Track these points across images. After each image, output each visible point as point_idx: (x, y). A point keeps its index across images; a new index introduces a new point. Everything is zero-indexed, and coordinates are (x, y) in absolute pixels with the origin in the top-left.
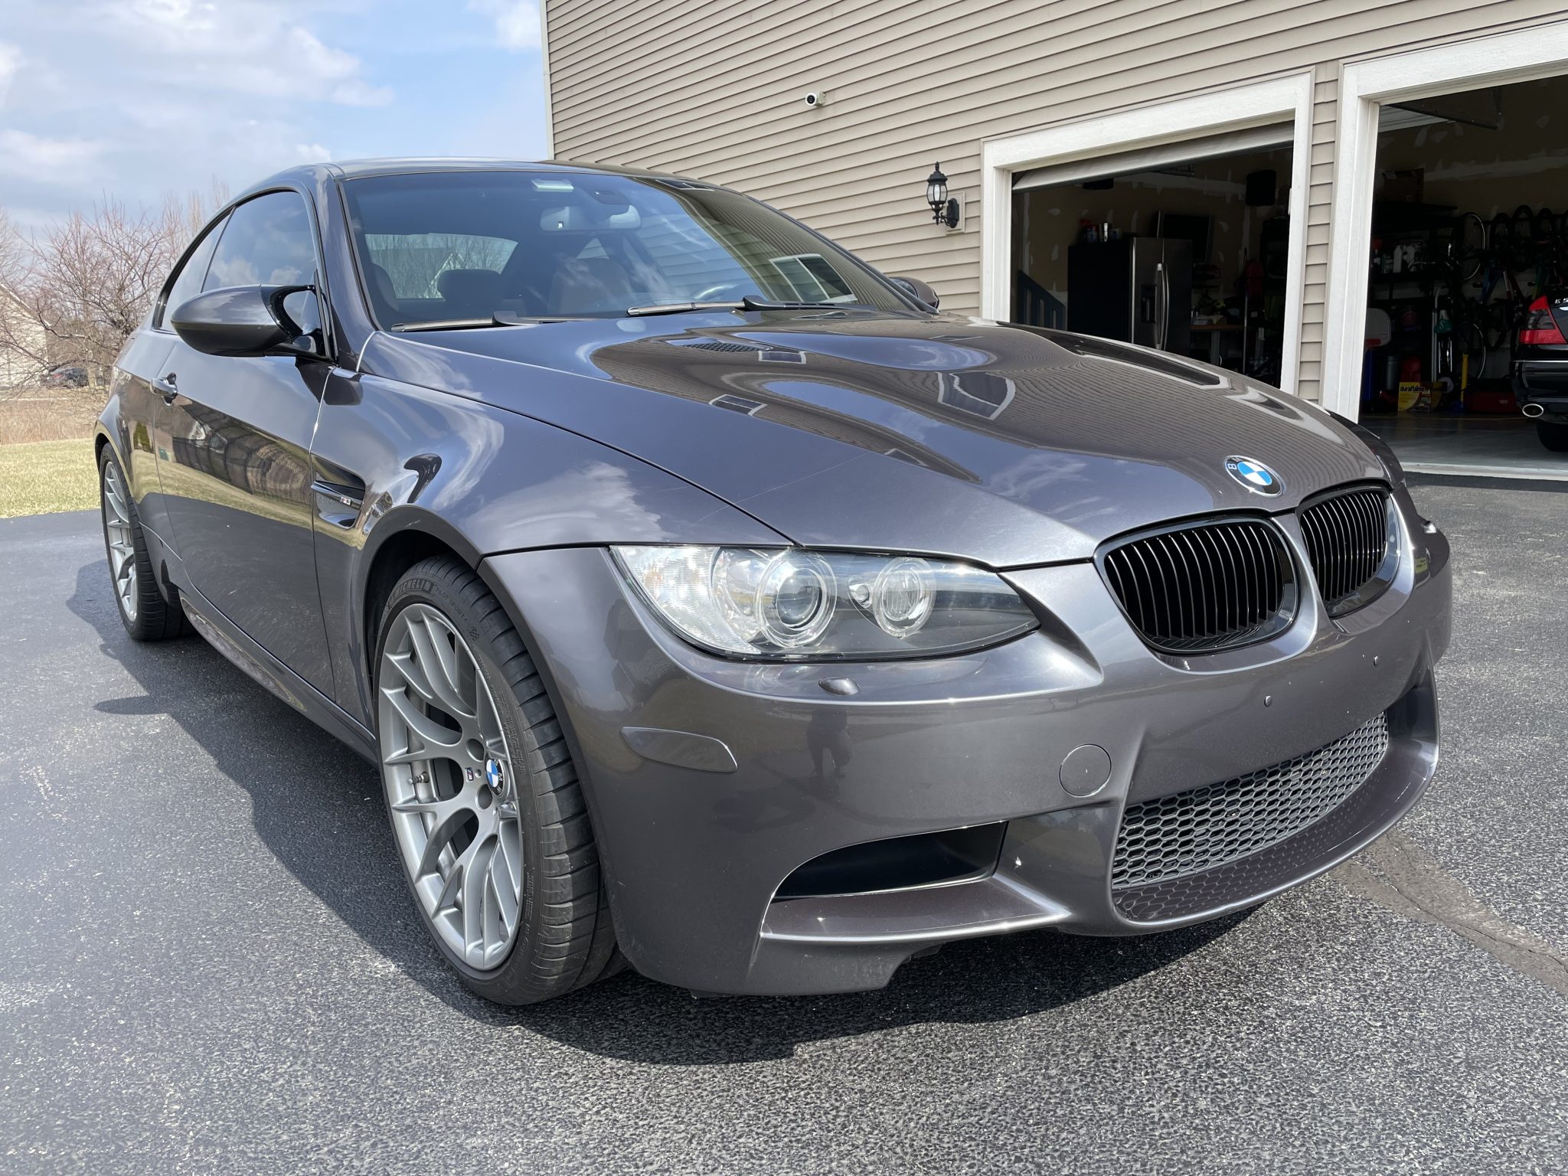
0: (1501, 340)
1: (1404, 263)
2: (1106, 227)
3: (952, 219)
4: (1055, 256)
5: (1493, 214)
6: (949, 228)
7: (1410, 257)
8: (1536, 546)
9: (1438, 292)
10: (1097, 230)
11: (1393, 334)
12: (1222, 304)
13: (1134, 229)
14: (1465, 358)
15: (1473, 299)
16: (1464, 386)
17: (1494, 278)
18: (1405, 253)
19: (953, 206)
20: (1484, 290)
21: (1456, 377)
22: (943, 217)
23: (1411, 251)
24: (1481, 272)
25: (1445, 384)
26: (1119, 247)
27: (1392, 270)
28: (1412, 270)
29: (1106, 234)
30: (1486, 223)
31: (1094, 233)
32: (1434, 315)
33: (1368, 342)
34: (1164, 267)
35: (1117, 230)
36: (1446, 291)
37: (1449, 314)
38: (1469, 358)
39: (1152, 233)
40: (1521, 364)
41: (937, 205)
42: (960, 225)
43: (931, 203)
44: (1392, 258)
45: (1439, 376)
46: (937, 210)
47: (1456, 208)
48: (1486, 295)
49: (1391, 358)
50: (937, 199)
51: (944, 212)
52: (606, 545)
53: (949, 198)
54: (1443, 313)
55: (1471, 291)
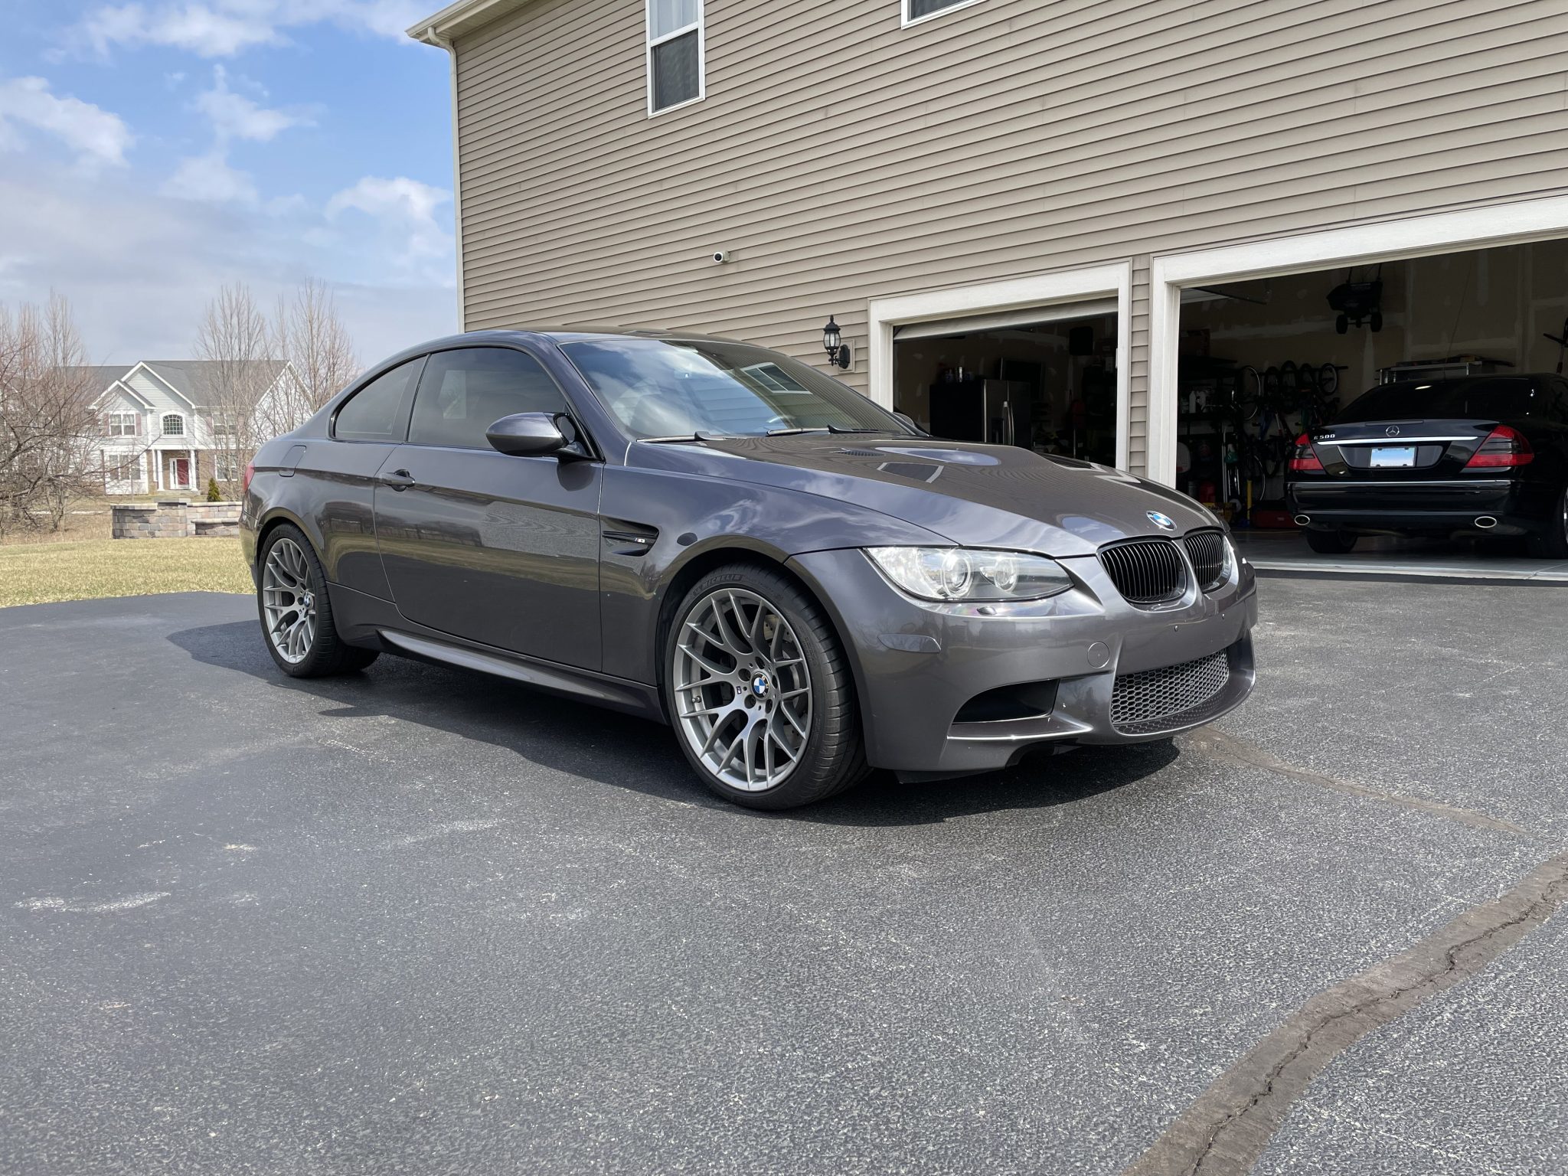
0: (1277, 469)
1: (1198, 406)
2: (961, 370)
3: (844, 361)
4: (919, 393)
5: (1266, 367)
6: (841, 369)
7: (1203, 401)
8: (1307, 609)
9: (1226, 429)
10: (953, 372)
11: (1192, 463)
12: (1055, 436)
13: (981, 373)
14: (1249, 483)
15: (1253, 436)
16: (1249, 506)
17: (1269, 420)
18: (1198, 398)
19: (845, 350)
20: (1261, 428)
21: (1243, 499)
22: (836, 360)
23: (1203, 396)
24: (1258, 414)
25: (1235, 504)
26: (973, 387)
27: (1188, 411)
28: (1204, 411)
29: (961, 376)
30: (1260, 374)
31: (951, 375)
32: (1223, 449)
34: (1009, 404)
35: (970, 373)
36: (1231, 429)
37: (1234, 447)
38: (1252, 483)
39: (997, 377)
40: (1291, 485)
41: (831, 350)
42: (851, 366)
43: (827, 348)
44: (1188, 401)
45: (1229, 498)
46: (832, 354)
47: (1236, 362)
48: (1263, 433)
49: (1190, 483)
50: (832, 345)
51: (837, 356)
52: (861, 548)
53: (842, 345)
54: (1230, 446)
55: (1250, 429)
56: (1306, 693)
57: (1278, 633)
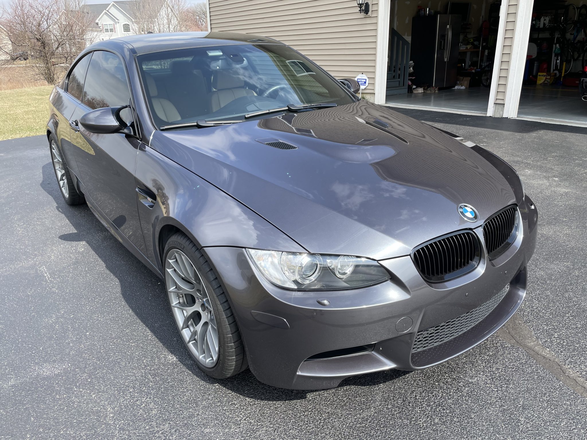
0: (579, 56)
1: (544, 24)
2: (428, 9)
3: (366, 11)
4: (407, 21)
5: (581, 4)
6: (365, 15)
7: (547, 22)
9: (557, 35)
10: (424, 11)
11: (538, 53)
12: (472, 41)
13: (439, 9)
14: (564, 63)
15: (569, 40)
16: (563, 75)
17: (578, 32)
18: (545, 20)
19: (367, 5)
20: (574, 36)
21: (560, 71)
22: (363, 10)
23: (547, 19)
24: (574, 29)
25: (556, 74)
26: (432, 18)
27: (539, 26)
28: (547, 27)
29: (428, 12)
30: (578, 8)
31: (423, 12)
32: (554, 46)
33: (528, 56)
34: (450, 27)
35: (432, 11)
36: (559, 36)
37: (560, 46)
38: (566, 63)
39: (446, 13)
41: (360, 5)
42: (370, 13)
43: (358, 4)
44: (540, 21)
45: (554, 70)
46: (361, 8)
47: (566, 1)
48: (575, 38)
49: (536, 62)
50: (361, 3)
51: (363, 8)
52: (245, 248)
53: (365, 2)
54: (558, 45)
55: (568, 36)
56: (565, 256)
57: (559, 189)
